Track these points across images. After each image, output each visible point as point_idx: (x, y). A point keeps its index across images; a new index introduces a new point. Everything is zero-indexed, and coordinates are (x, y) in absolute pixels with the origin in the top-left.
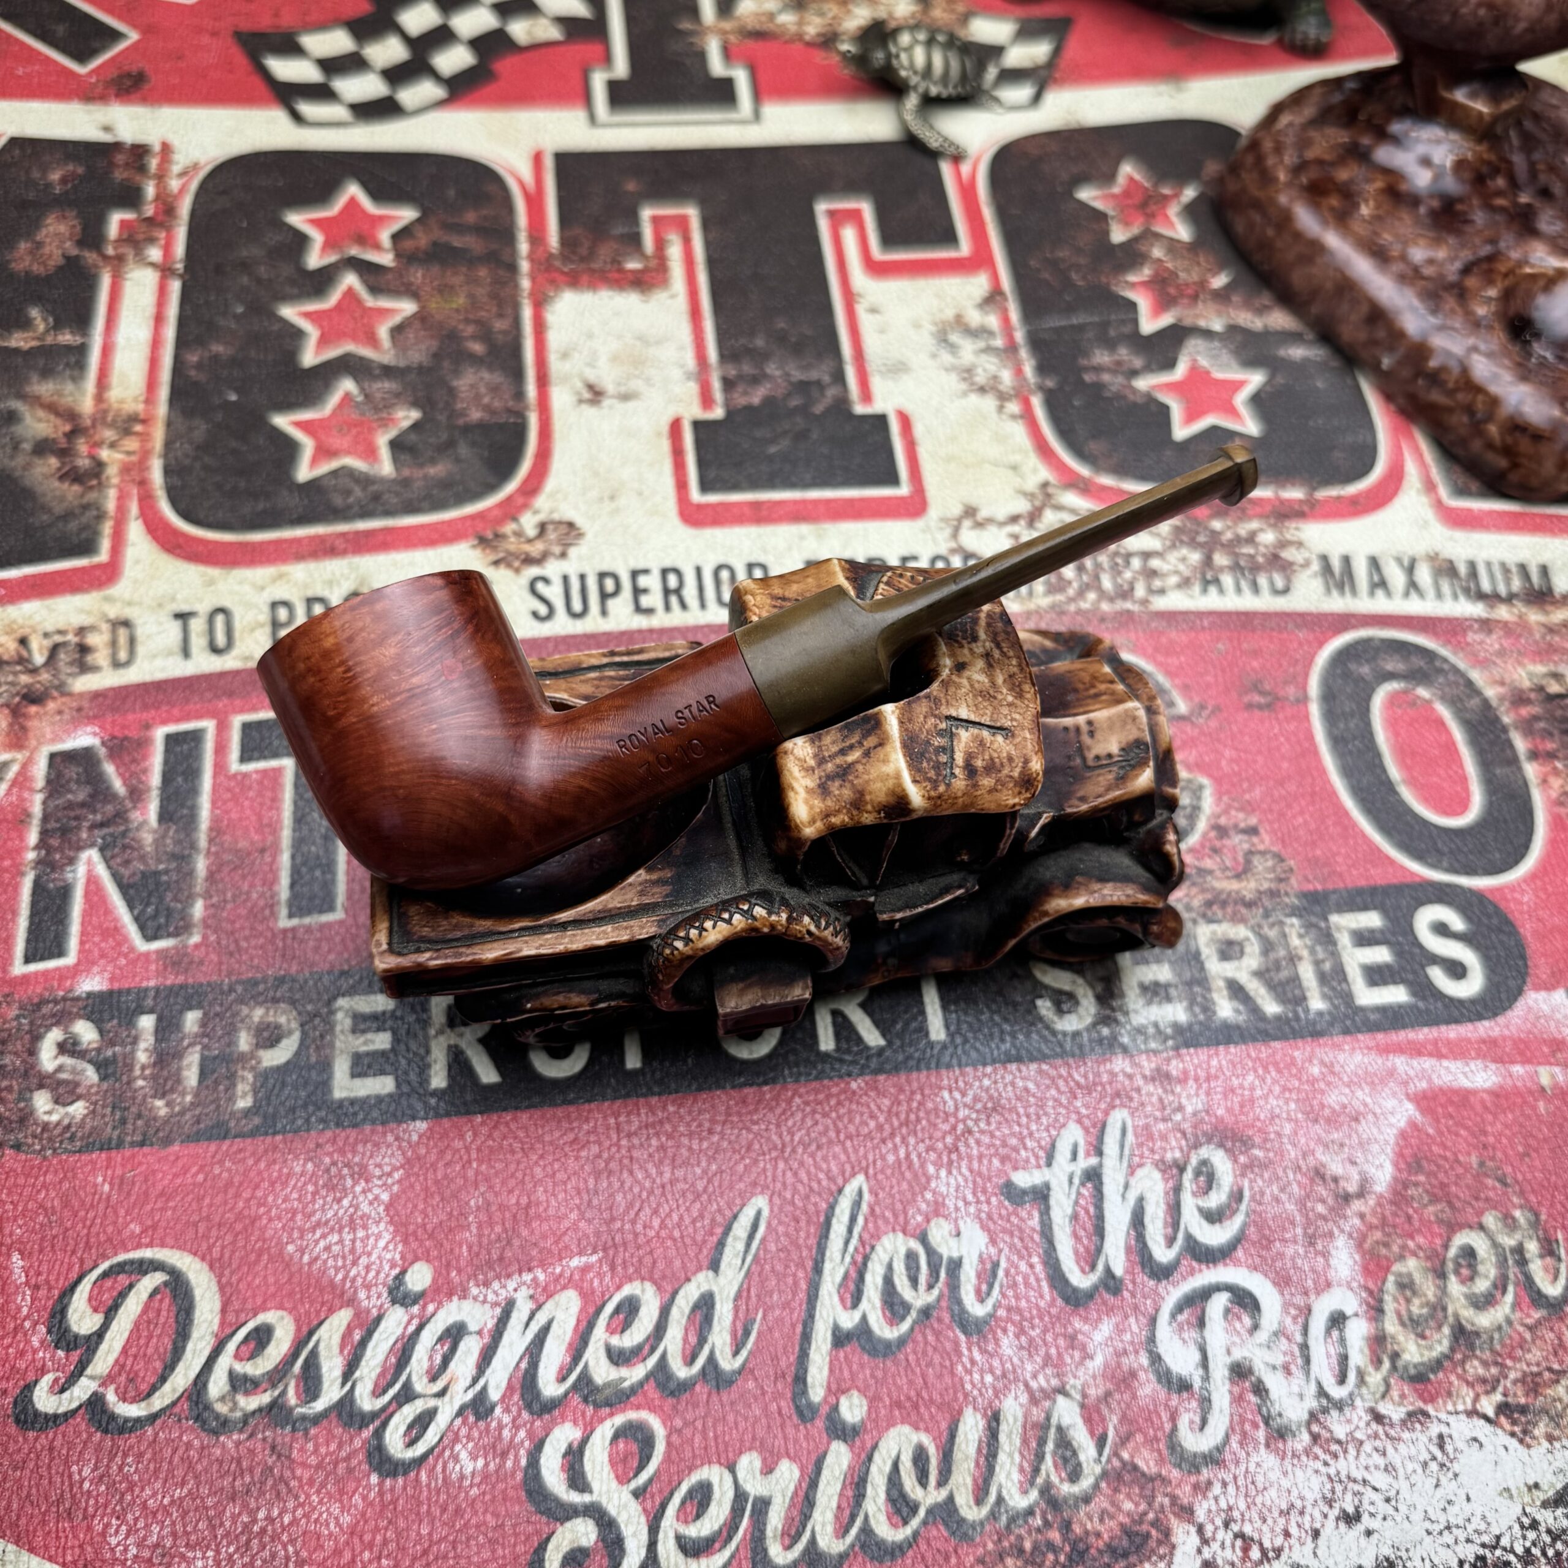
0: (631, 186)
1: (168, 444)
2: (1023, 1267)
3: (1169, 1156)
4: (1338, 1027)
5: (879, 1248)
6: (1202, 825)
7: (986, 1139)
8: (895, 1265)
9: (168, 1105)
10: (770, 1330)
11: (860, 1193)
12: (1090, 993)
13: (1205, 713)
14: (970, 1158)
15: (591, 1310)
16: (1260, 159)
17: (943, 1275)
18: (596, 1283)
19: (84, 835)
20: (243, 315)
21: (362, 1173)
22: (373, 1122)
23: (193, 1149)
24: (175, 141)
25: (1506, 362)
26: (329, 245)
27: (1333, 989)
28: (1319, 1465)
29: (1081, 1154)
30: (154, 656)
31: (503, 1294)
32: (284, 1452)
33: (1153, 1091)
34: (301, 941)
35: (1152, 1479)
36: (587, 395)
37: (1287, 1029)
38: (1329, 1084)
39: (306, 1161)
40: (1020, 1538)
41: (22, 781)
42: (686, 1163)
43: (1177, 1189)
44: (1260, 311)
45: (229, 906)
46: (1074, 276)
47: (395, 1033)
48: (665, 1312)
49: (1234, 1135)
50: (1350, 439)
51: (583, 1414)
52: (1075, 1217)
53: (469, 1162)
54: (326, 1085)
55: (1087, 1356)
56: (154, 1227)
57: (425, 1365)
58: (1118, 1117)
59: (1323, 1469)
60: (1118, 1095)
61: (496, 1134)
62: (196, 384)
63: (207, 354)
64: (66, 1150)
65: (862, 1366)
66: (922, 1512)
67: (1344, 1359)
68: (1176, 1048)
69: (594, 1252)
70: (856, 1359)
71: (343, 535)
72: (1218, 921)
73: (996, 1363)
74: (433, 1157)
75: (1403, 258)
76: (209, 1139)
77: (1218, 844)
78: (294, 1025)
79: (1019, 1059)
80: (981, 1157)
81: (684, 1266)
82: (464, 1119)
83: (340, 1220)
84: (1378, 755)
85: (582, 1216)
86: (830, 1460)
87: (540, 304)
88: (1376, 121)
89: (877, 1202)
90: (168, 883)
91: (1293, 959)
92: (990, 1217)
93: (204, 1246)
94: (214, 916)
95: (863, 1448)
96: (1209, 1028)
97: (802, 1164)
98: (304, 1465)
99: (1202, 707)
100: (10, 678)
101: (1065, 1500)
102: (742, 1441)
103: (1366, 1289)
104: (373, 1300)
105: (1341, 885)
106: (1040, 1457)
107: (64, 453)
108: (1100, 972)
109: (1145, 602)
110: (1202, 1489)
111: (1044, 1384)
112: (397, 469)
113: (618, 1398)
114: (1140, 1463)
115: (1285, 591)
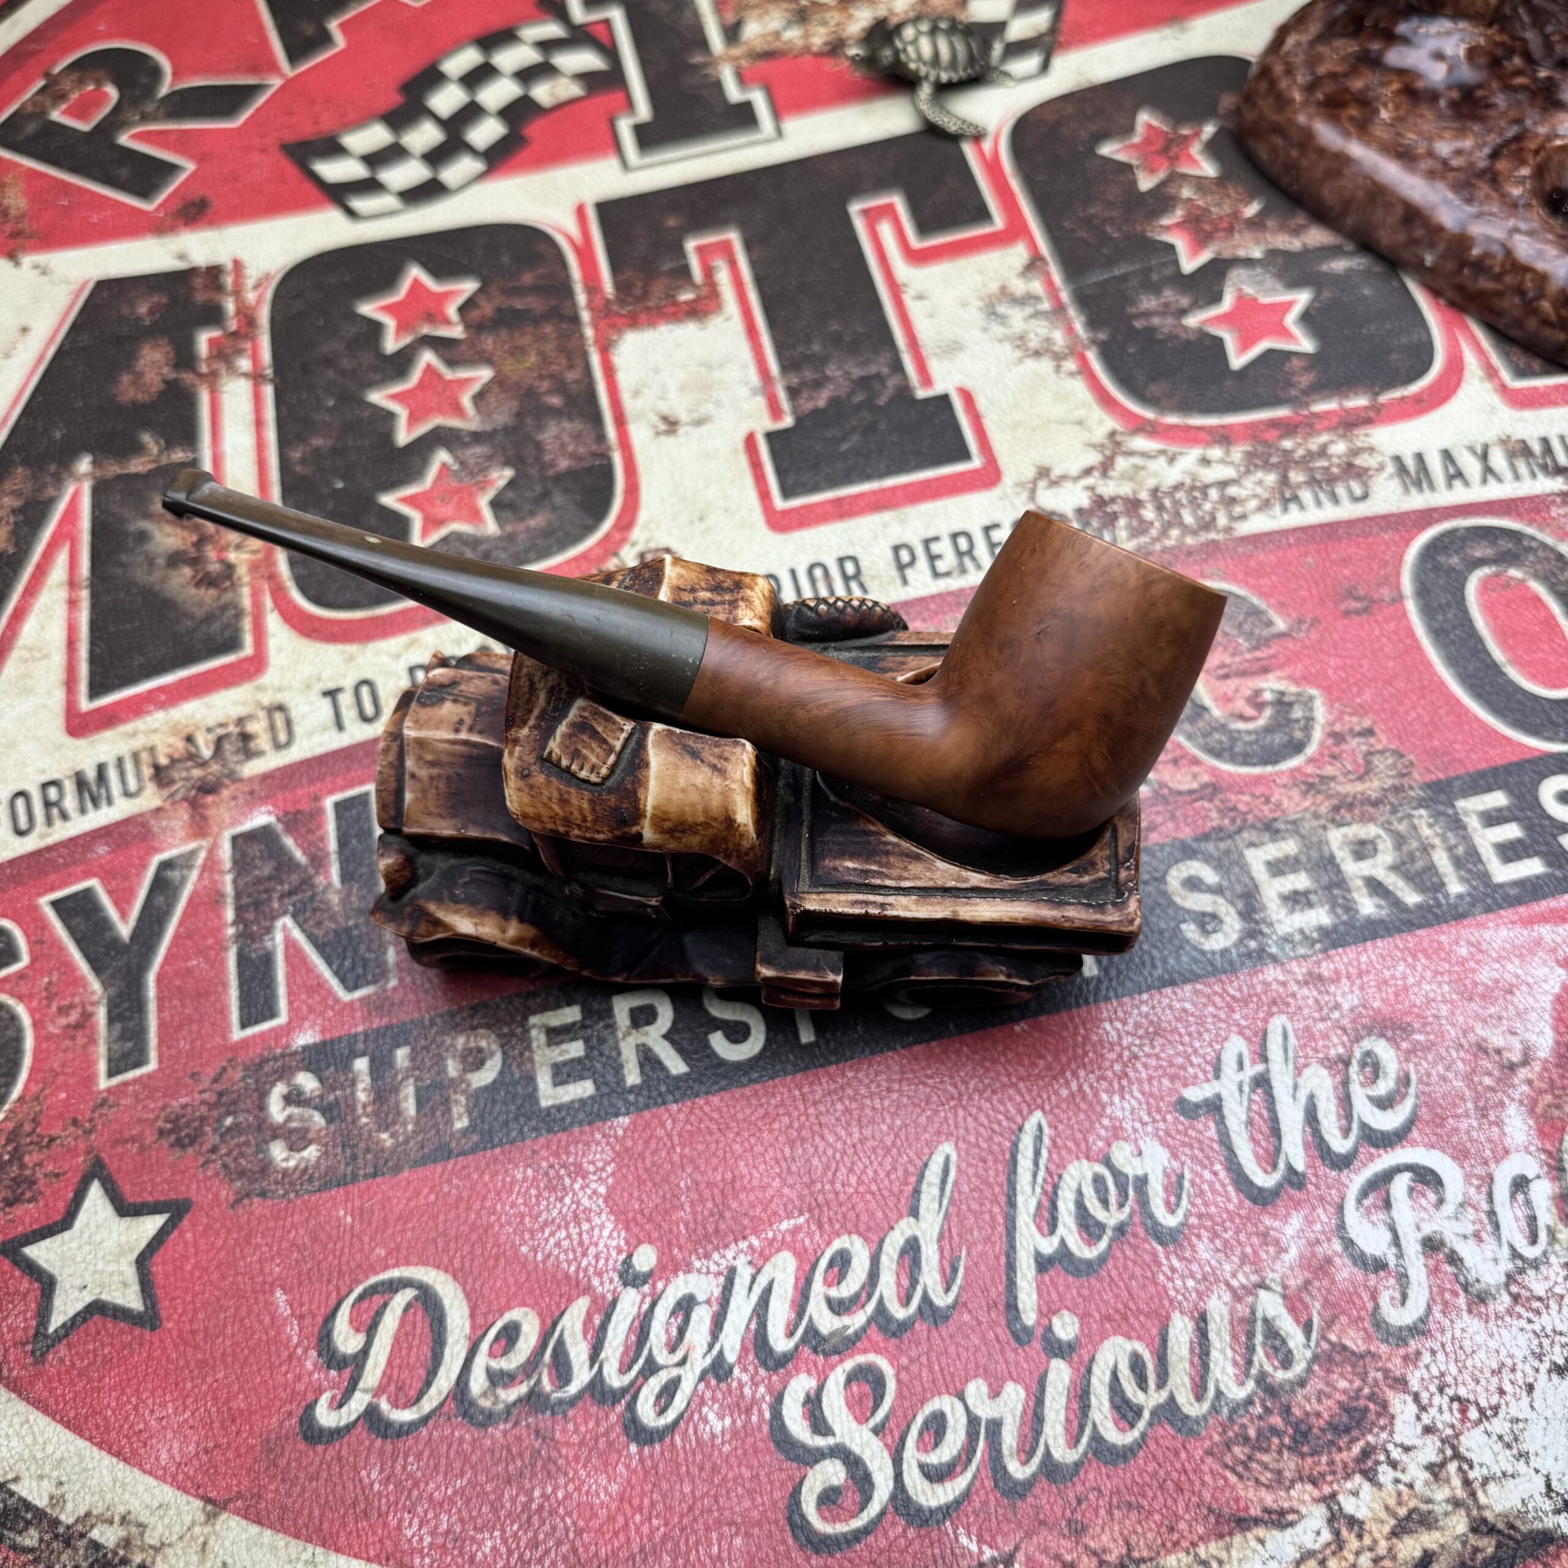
0: (671, 222)
2: (1207, 1175)
3: (1333, 1053)
4: (1479, 907)
5: (1066, 1176)
6: (1317, 734)
7: (1153, 1062)
8: (1085, 1190)
9: (393, 1136)
10: (976, 1264)
11: (1040, 1128)
12: (1232, 911)
13: (1304, 627)
14: (1140, 1081)
15: (807, 1267)
16: (1273, 83)
17: (1131, 1192)
18: (807, 1242)
19: (276, 905)
20: (335, 407)
21: (579, 1171)
22: (580, 1124)
23: (421, 1172)
24: (245, 257)
25: (1550, 237)
26: (402, 328)
27: (1470, 871)
28: (1523, 1323)
29: (1247, 1062)
30: (311, 734)
31: (723, 1262)
32: (548, 1434)
33: (1308, 994)
35: (1362, 1357)
36: (663, 427)
37: (1430, 917)
38: (1478, 962)
39: (526, 1167)
40: (1244, 1427)
41: (211, 865)
42: (872, 1122)
43: (1346, 1083)
44: (1298, 231)
46: (1108, 229)
47: (587, 1041)
48: (875, 1260)
49: (1393, 1023)
50: (1404, 340)
51: (815, 1364)
52: (1250, 1123)
53: (673, 1147)
54: (532, 1095)
55: (1282, 1250)
56: (398, 1249)
57: (664, 1338)
58: (1277, 1024)
59: (1528, 1326)
60: (1274, 1002)
61: (693, 1118)
62: (304, 478)
63: (308, 449)
64: (307, 1191)
65: (1068, 1287)
66: (1146, 1415)
67: (1532, 1220)
68: (1325, 951)
69: (801, 1214)
70: (1061, 1281)
72: (1348, 824)
73: (1195, 1267)
74: (640, 1148)
75: (1430, 154)
76: (435, 1161)
77: (1336, 750)
78: (494, 1047)
79: (1173, 983)
80: (1150, 1079)
81: (886, 1216)
82: (662, 1109)
83: (564, 1218)
84: (1480, 640)
85: (784, 1183)
86: (1051, 1377)
87: (605, 349)
88: (1382, 25)
89: (1058, 1135)
90: (358, 936)
91: (1426, 849)
92: (1168, 1133)
93: (446, 1259)
94: (404, 959)
95: (1081, 1362)
96: (1354, 927)
97: (980, 1109)
98: (567, 1444)
99: (1300, 622)
100: (184, 774)
101: (1281, 1386)
102: (966, 1370)
103: (1545, 1151)
104: (606, 1286)
105: (1462, 771)
106: (1251, 1349)
107: (196, 561)
108: (1239, 889)
109: (1228, 530)
110: (1413, 1359)
111: (1244, 1281)
112: (501, 527)
113: (845, 1345)
114: (1349, 1343)
115: (1365, 497)
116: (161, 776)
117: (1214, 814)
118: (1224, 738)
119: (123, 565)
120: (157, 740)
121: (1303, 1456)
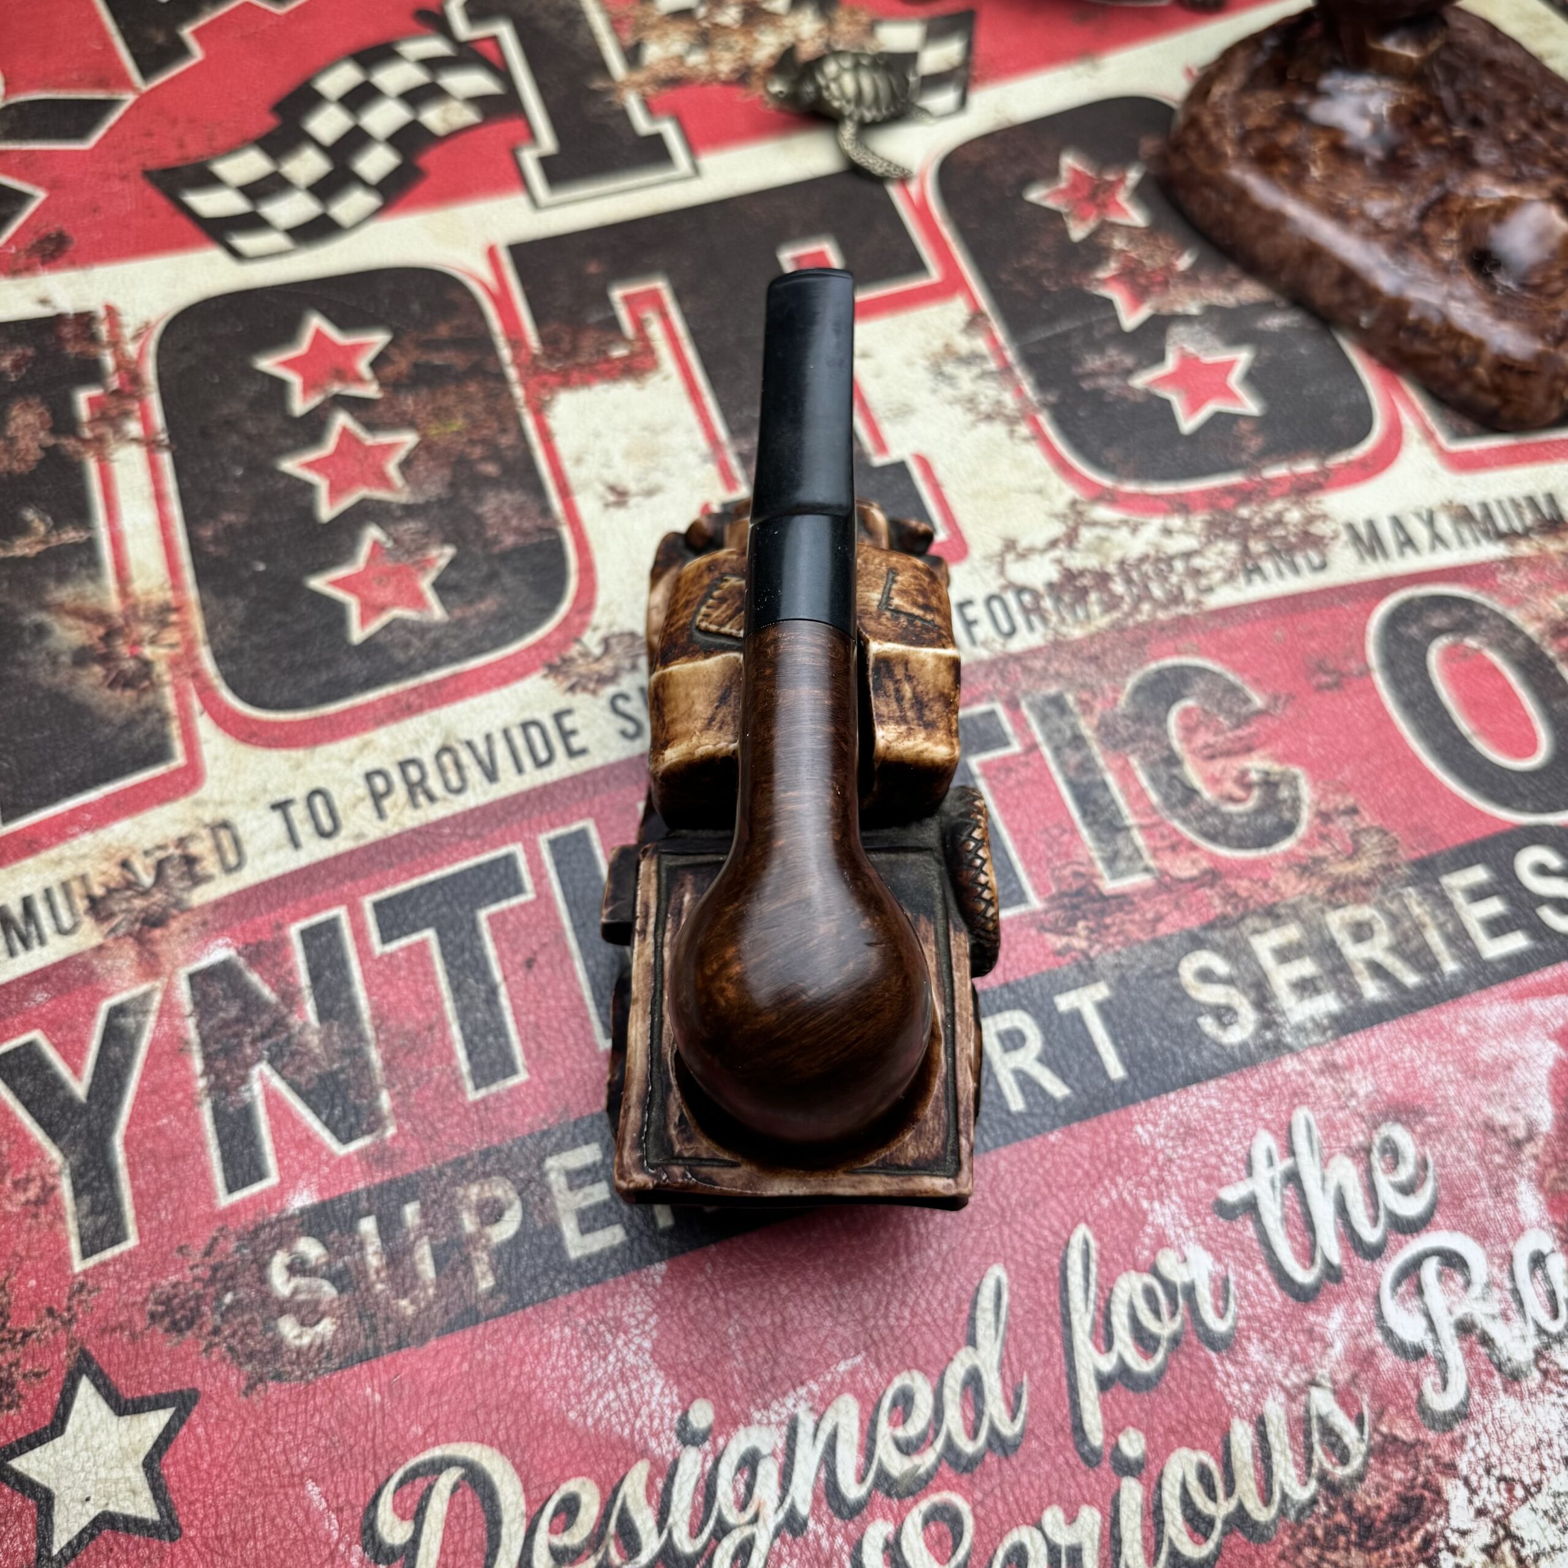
0: (594, 269)
1: (210, 629)
2: (1251, 1276)
3: (1354, 1141)
4: (1473, 985)
5: (1117, 1290)
6: (1306, 815)
7: (1187, 1164)
8: (1136, 1303)
9: (413, 1302)
10: (1038, 1389)
11: (1086, 1242)
12: (1245, 1001)
13: (1280, 703)
14: (1177, 1185)
15: (870, 1408)
16: (1203, 136)
17: (1181, 1301)
18: (867, 1382)
19: (249, 1051)
20: (244, 477)
21: (618, 1327)
22: (615, 1275)
23: (450, 1340)
24: (119, 303)
25: (1482, 303)
26: (309, 387)
27: (1459, 948)
28: (1554, 1398)
29: (1276, 1157)
30: (264, 853)
31: (784, 1412)
33: (1325, 1083)
34: (495, 1110)
35: (1412, 1446)
36: (611, 498)
37: (1429, 996)
38: (1477, 1040)
39: (562, 1326)
40: (1311, 1528)
41: (168, 1009)
43: (1369, 1171)
44: (1231, 285)
45: (414, 1091)
46: (1045, 282)
47: (610, 1182)
48: (938, 1394)
49: (1406, 1107)
50: (1344, 401)
51: (891, 1508)
52: (1285, 1220)
53: (716, 1293)
54: (559, 1246)
55: (1328, 1345)
56: (435, 1425)
57: (732, 1496)
58: (1301, 1116)
59: (1559, 1401)
60: (1295, 1094)
61: (733, 1258)
62: (218, 559)
63: (220, 526)
64: (327, 1370)
65: (1130, 1403)
66: (1219, 1525)
67: (1552, 1295)
69: (858, 1353)
70: (1123, 1398)
71: (414, 690)
72: (1344, 906)
73: (1249, 1371)
74: (681, 1296)
75: (1362, 214)
76: (463, 1326)
77: (1324, 830)
78: (512, 1195)
79: (1197, 1080)
80: (1187, 1182)
81: (943, 1348)
82: (699, 1252)
83: (611, 1378)
84: (1445, 712)
85: (837, 1322)
86: (1124, 1496)
87: (539, 411)
88: (1306, 79)
89: (1103, 1246)
90: (347, 1081)
91: (1419, 928)
92: (1209, 1236)
93: (489, 1432)
94: (403, 1104)
95: (1150, 1478)
96: (1359, 1011)
97: (1024, 1225)
99: (1276, 698)
100: (124, 906)
101: (1342, 1483)
102: (1040, 1498)
103: (1556, 1224)
104: (665, 1446)
105: (1443, 847)
106: (1310, 1449)
107: (106, 659)
108: (1249, 979)
109: (1197, 603)
110: (1458, 1444)
111: (1295, 1379)
112: (449, 612)
113: (917, 1486)
114: (1399, 1433)
115: (1323, 566)
116: (97, 907)
117: (1217, 902)
118: (1217, 822)
119: (23, 665)
120: (86, 867)
121: (1369, 1551)
